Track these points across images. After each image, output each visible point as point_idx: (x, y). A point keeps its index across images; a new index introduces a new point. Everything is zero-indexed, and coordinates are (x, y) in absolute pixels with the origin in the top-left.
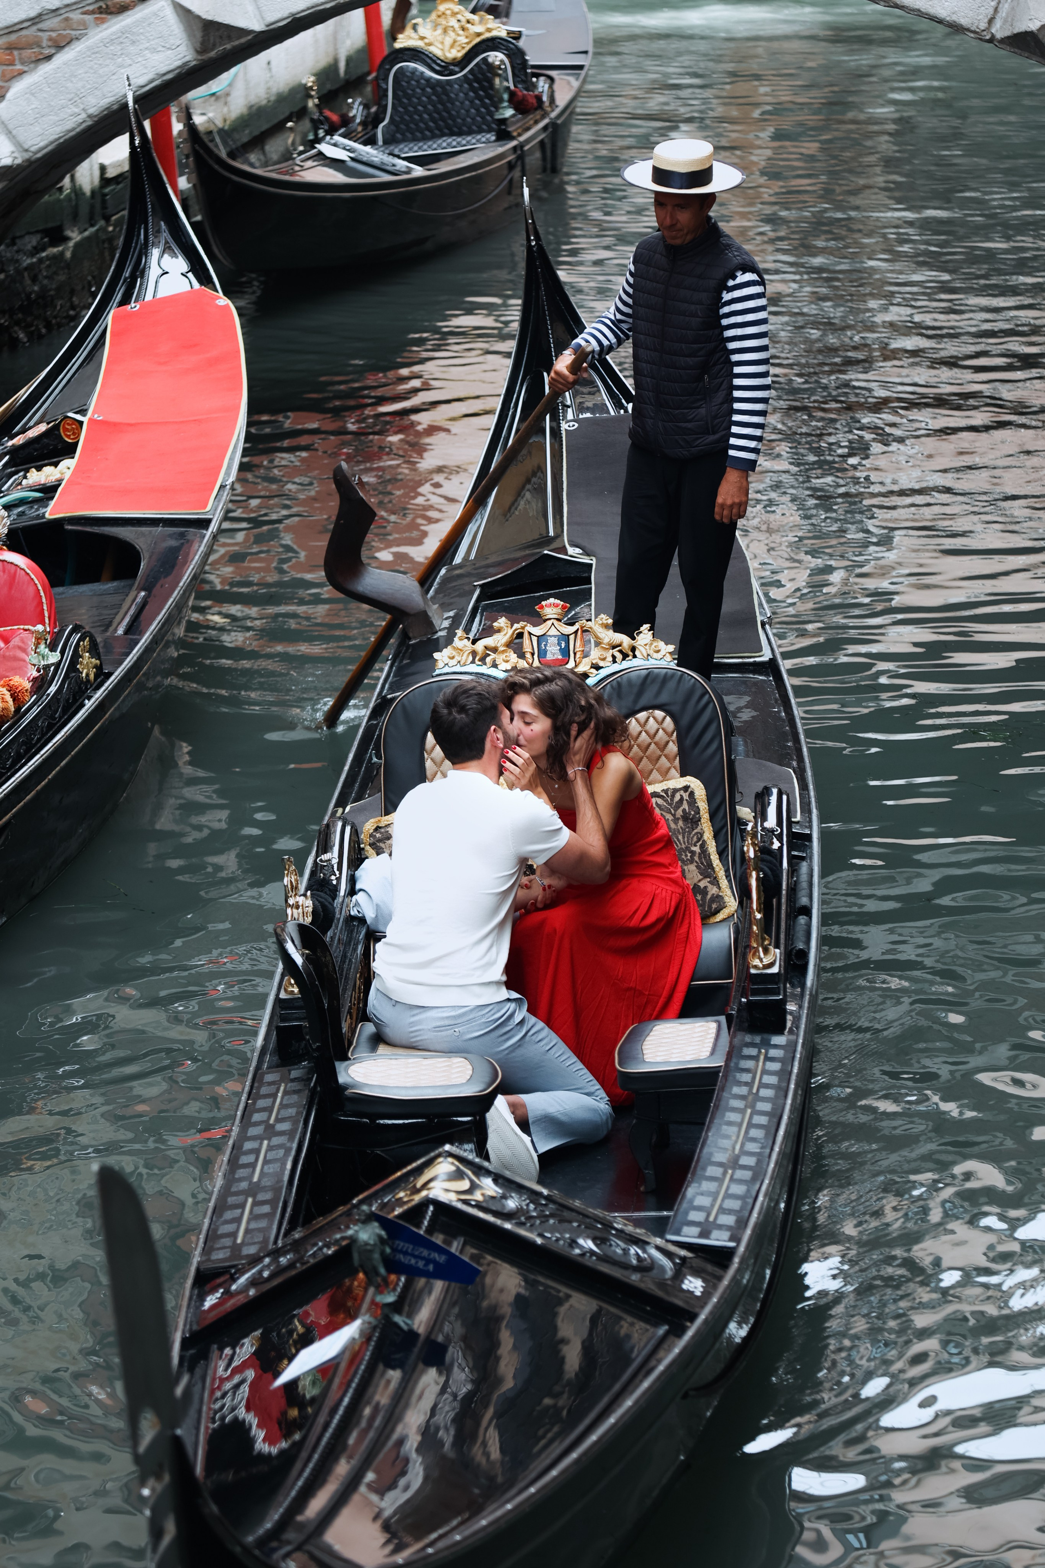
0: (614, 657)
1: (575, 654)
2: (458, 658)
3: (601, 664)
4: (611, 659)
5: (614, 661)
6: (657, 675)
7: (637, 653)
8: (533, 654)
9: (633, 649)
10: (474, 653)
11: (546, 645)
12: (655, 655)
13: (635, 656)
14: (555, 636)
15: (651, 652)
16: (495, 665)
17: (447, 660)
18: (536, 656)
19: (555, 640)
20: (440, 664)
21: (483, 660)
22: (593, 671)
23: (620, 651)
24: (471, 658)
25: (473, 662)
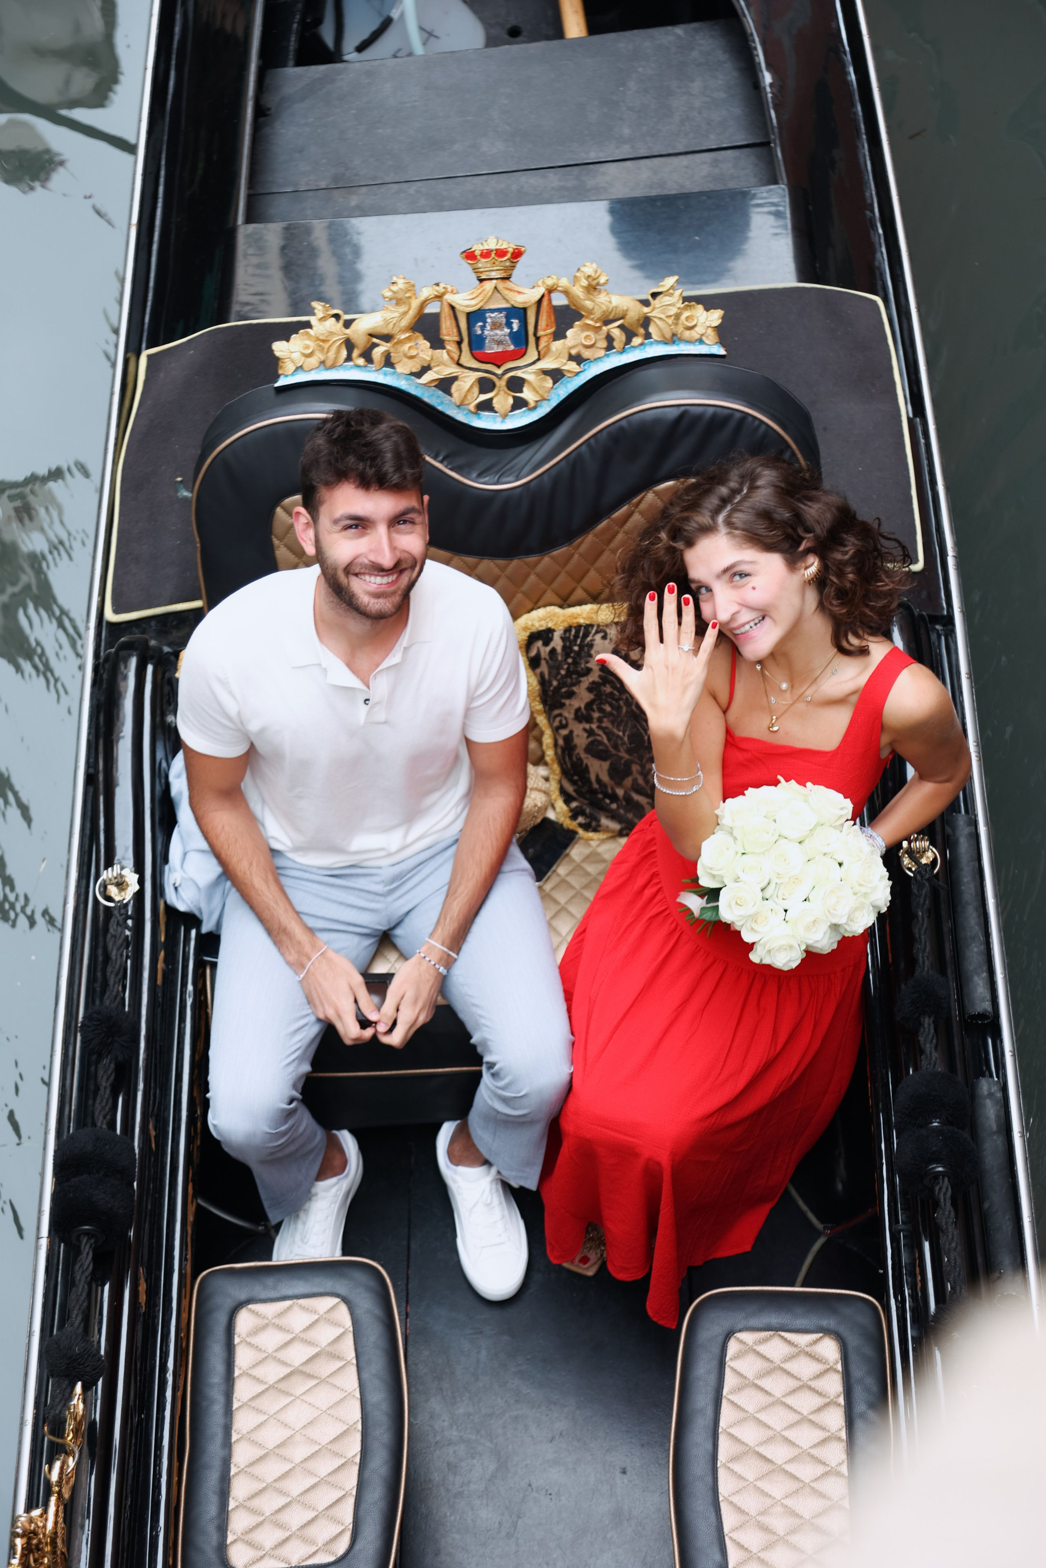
0: (610, 339)
1: (538, 339)
2: (319, 356)
3: (586, 354)
4: (604, 344)
5: (610, 347)
6: (698, 418)
7: (652, 329)
8: (459, 343)
9: (646, 322)
10: (349, 345)
11: (483, 328)
12: (687, 334)
13: (648, 336)
14: (499, 310)
15: (680, 329)
16: (388, 362)
17: (300, 361)
18: (465, 346)
19: (501, 317)
20: (288, 367)
21: (367, 355)
22: (572, 366)
23: (621, 327)
24: (344, 353)
25: (349, 358)
